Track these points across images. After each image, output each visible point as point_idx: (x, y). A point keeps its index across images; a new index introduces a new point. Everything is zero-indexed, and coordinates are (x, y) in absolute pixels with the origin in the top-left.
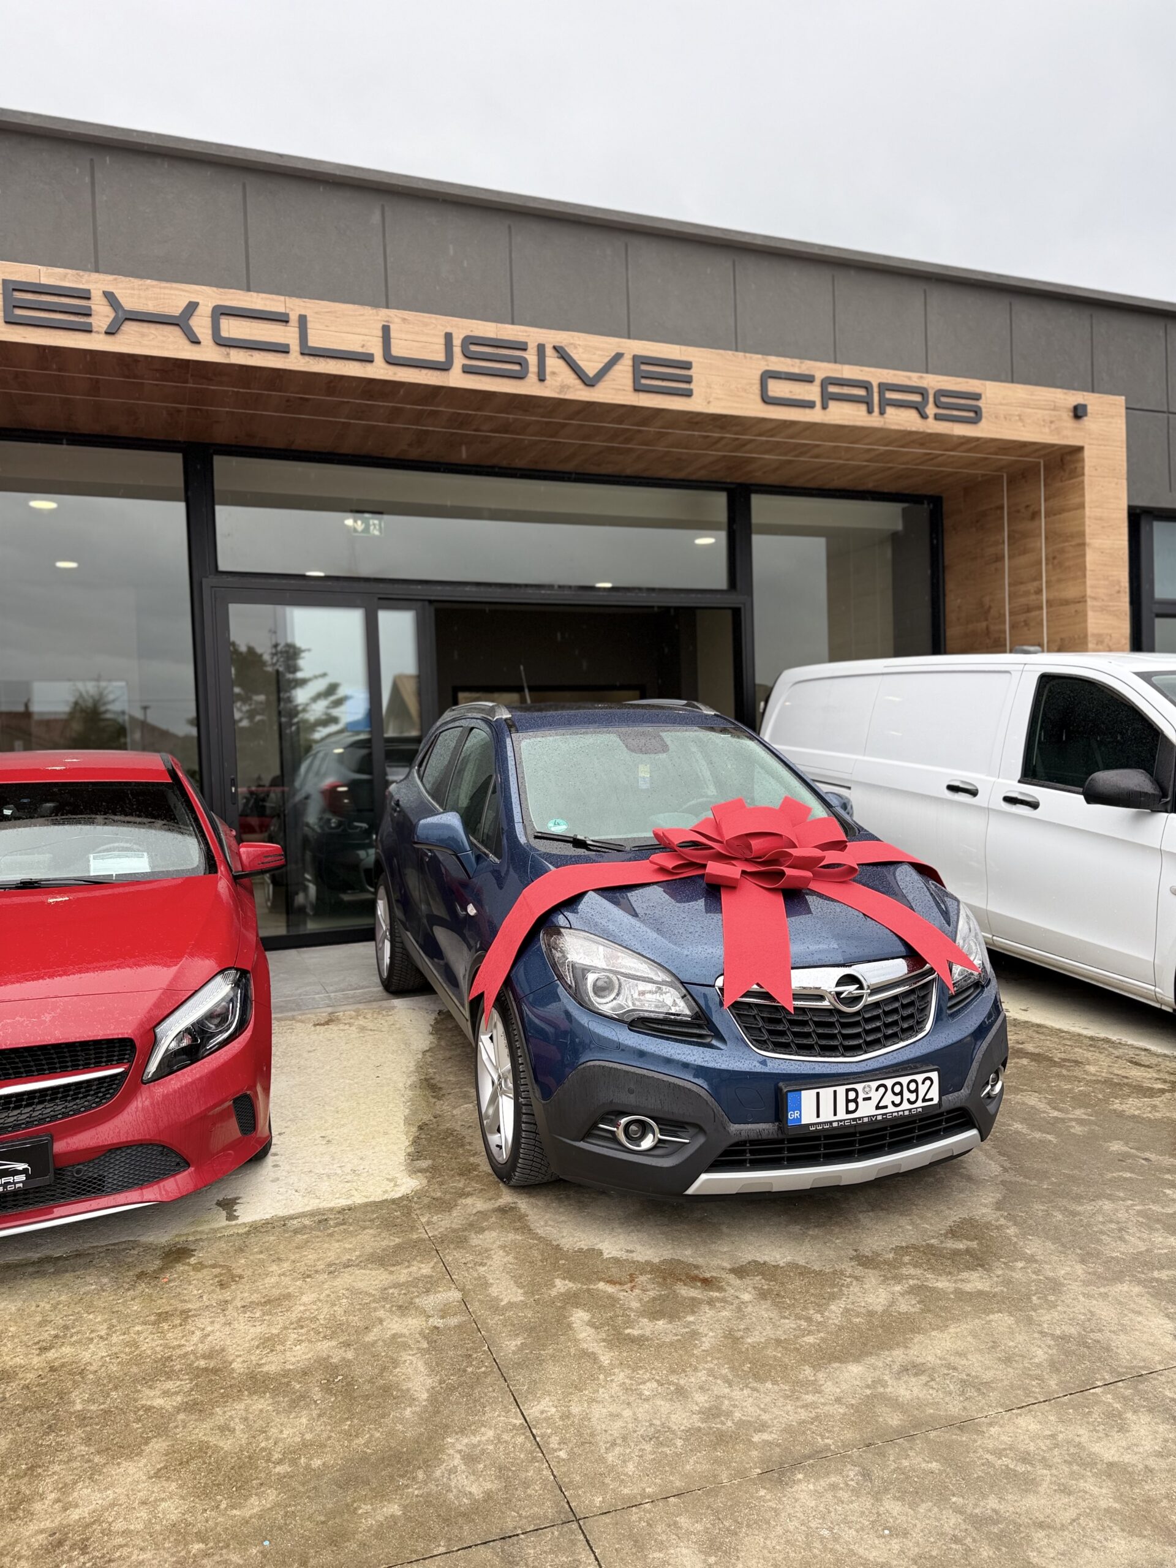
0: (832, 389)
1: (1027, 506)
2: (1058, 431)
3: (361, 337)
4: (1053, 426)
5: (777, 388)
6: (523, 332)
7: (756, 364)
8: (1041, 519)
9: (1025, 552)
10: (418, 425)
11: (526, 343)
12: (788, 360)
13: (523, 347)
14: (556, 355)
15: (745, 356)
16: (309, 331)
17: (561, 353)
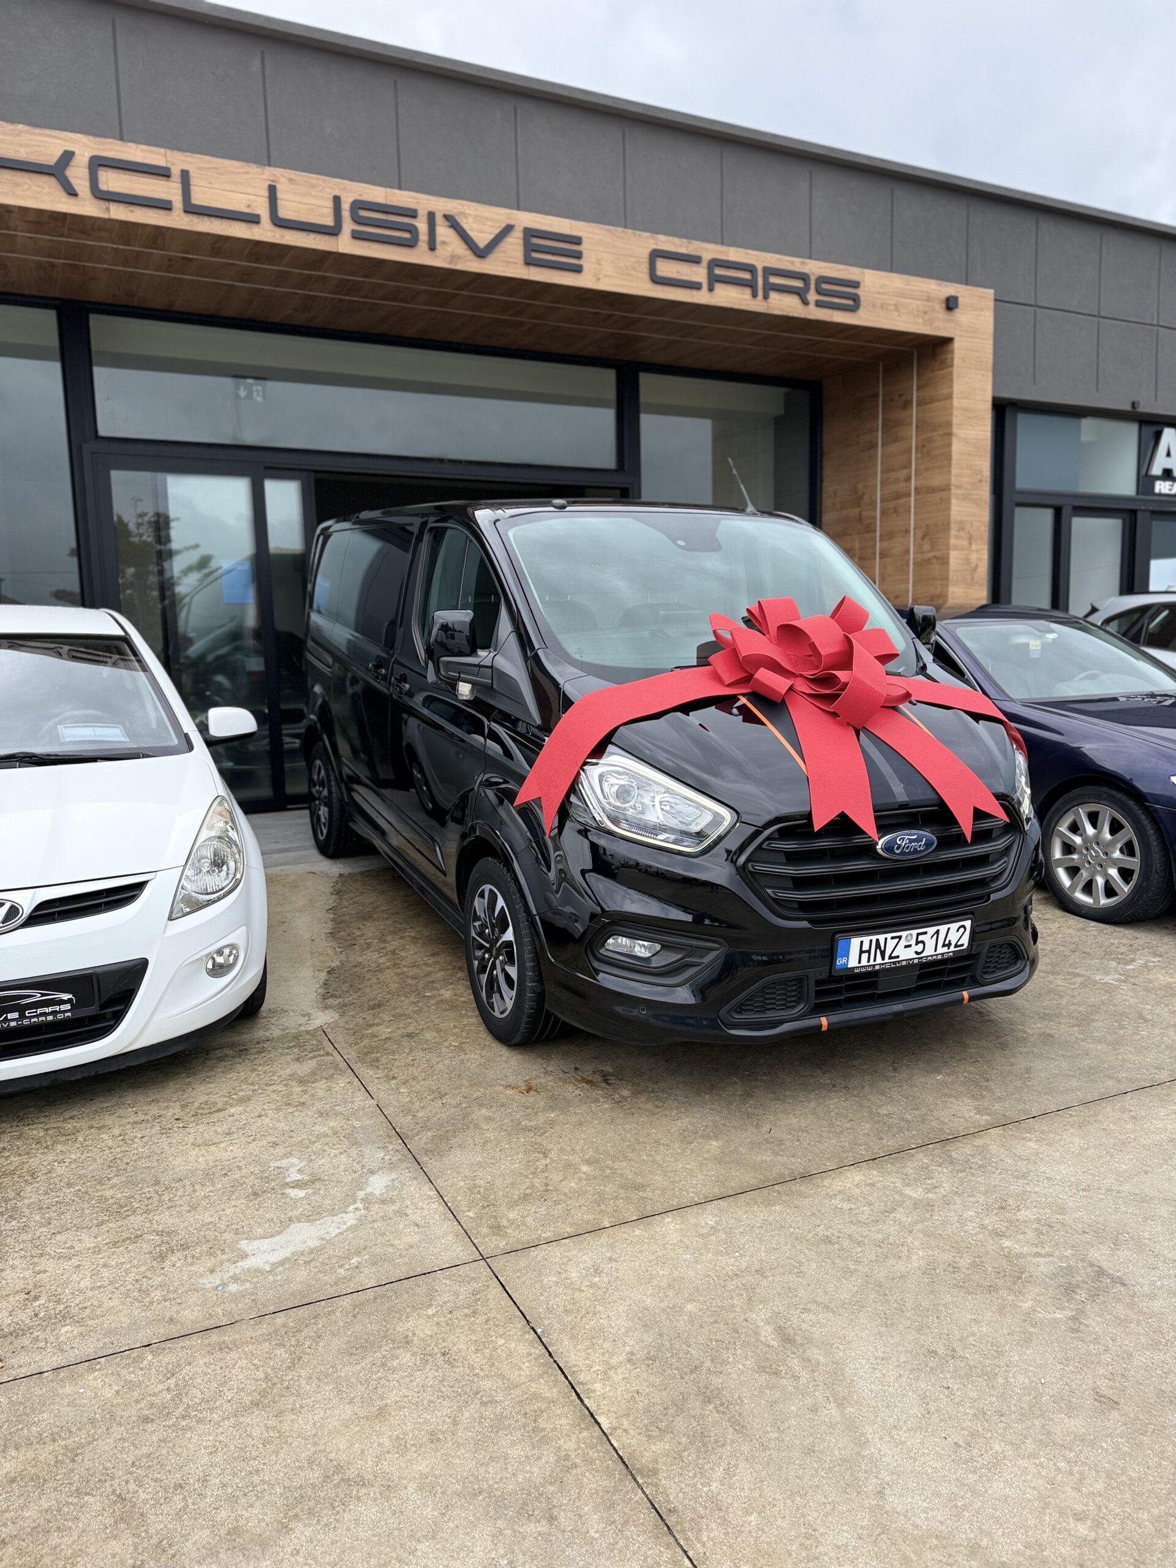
0: (718, 271)
1: (901, 395)
2: (931, 322)
3: (247, 197)
4: (926, 317)
5: (666, 269)
6: (413, 198)
7: (645, 243)
8: (912, 408)
9: (896, 440)
10: (304, 289)
11: (415, 211)
12: (676, 240)
13: (413, 214)
14: (447, 223)
15: (634, 234)
16: (192, 188)
17: (453, 222)
